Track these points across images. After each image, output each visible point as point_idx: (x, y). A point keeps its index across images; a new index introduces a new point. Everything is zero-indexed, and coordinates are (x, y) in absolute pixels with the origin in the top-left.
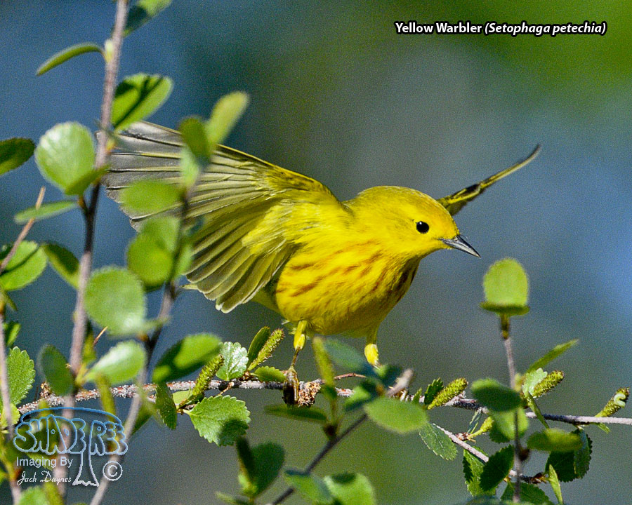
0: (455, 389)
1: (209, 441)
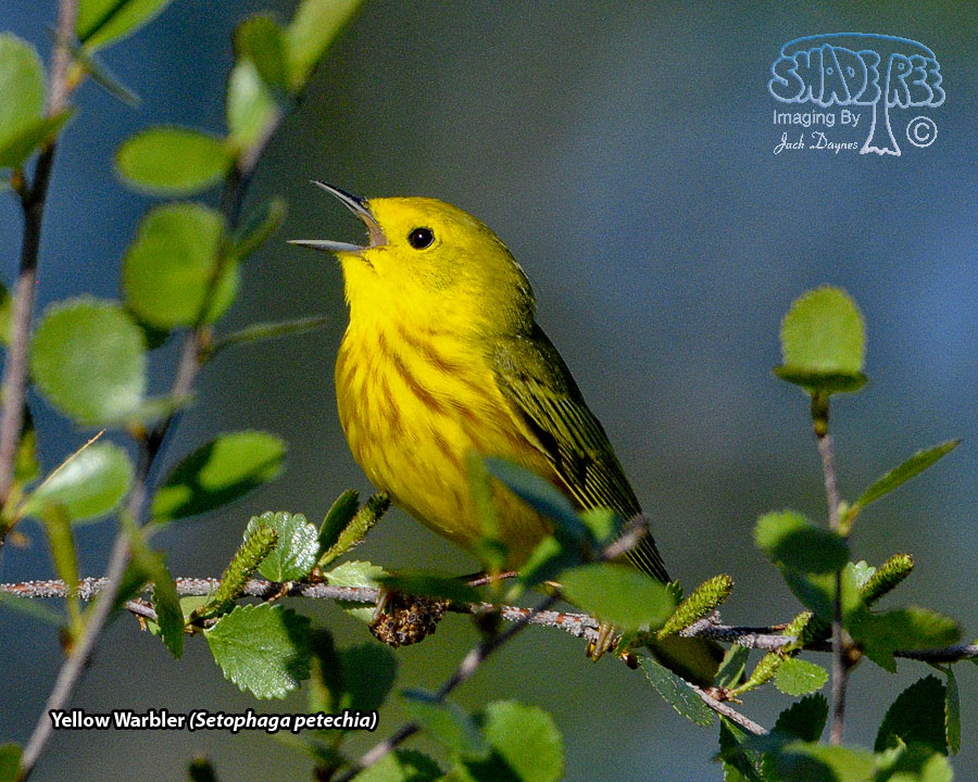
0: (709, 594)
1: (241, 688)
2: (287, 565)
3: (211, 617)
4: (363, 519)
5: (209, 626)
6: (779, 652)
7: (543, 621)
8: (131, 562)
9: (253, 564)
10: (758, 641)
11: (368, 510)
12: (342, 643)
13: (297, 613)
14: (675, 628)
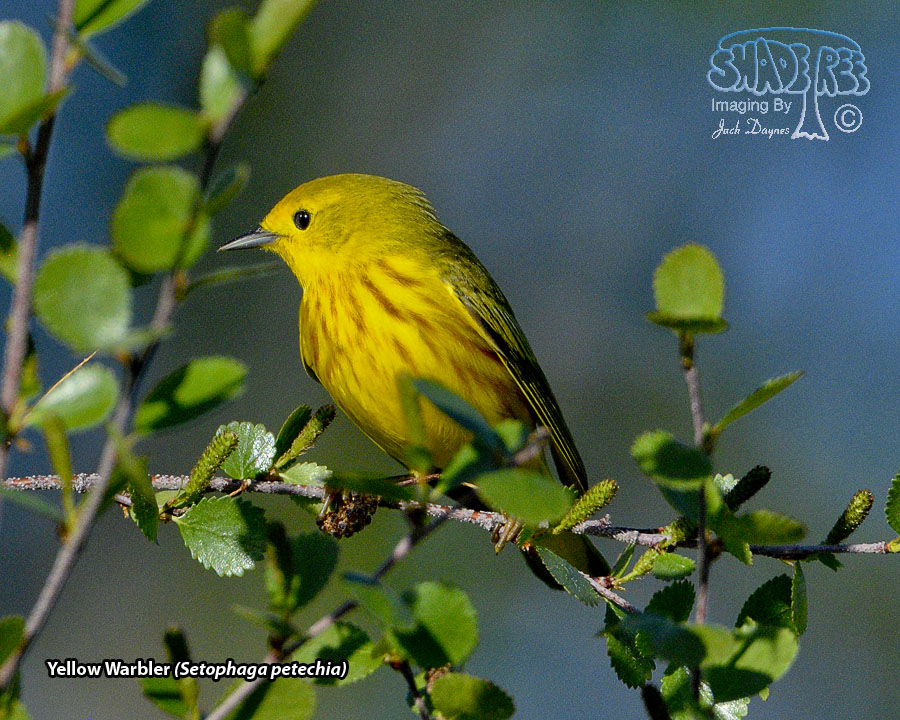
0: (598, 495)
1: (206, 566)
2: (248, 467)
3: (181, 507)
4: (312, 428)
5: (180, 515)
6: (656, 547)
7: (460, 516)
8: (117, 465)
9: (218, 462)
10: (640, 538)
11: (316, 420)
12: (293, 532)
13: (253, 505)
14: (570, 524)
